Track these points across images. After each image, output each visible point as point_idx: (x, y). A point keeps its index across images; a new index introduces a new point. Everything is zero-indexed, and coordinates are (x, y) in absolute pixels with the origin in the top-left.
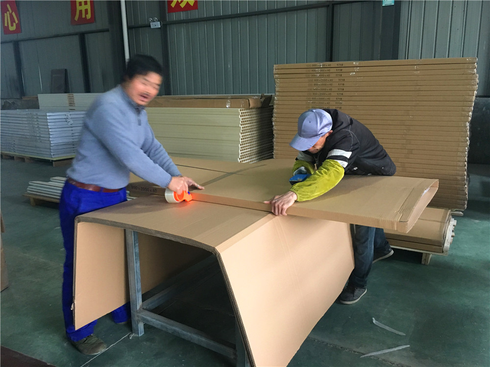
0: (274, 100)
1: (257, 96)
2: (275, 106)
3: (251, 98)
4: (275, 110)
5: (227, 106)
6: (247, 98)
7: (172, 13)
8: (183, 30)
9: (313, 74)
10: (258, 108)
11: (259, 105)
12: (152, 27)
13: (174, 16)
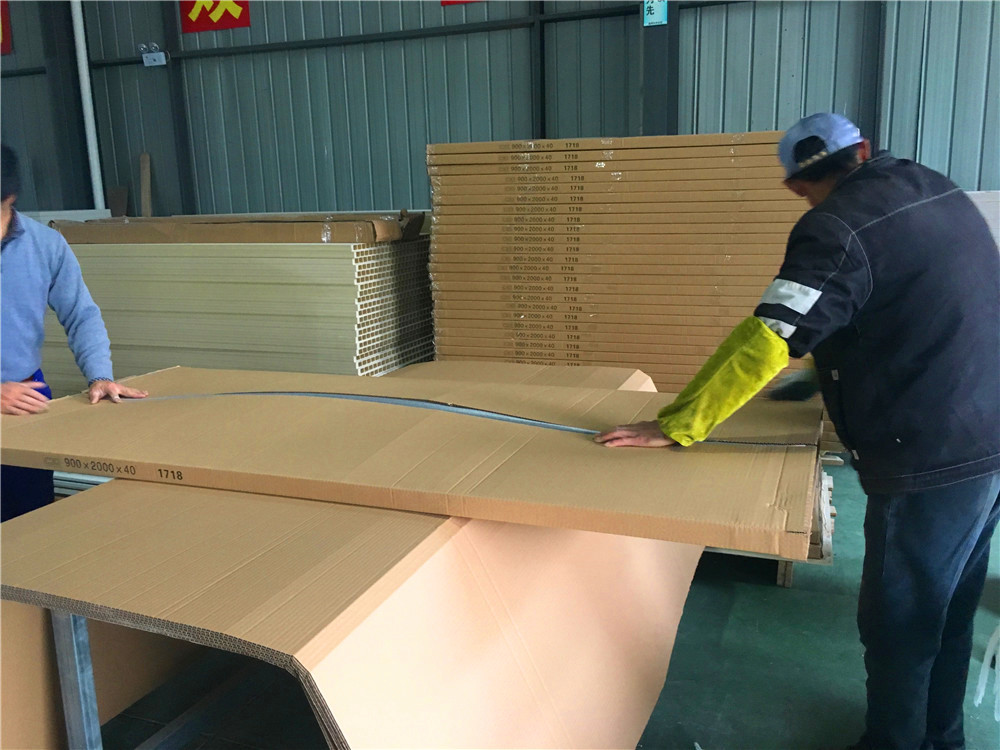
0: (430, 222)
1: (390, 214)
2: (433, 238)
3: (378, 219)
4: (433, 246)
5: (324, 239)
6: (368, 220)
7: (191, 35)
8: (218, 71)
9: (515, 166)
10: (394, 243)
11: (397, 235)
12: (147, 63)
13: (198, 41)
